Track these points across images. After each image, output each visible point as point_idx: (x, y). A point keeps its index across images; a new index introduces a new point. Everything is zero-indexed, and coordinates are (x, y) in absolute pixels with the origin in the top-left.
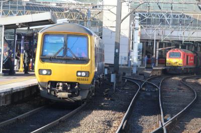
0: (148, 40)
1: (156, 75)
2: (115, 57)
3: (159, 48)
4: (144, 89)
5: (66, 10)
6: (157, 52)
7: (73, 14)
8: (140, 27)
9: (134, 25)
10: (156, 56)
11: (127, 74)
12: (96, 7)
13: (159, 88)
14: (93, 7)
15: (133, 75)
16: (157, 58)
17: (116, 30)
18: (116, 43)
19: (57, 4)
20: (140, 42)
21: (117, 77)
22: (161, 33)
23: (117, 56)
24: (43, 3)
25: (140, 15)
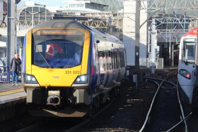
0: (164, 43)
1: (172, 74)
2: (136, 60)
3: (174, 49)
4: (163, 87)
5: (90, 18)
6: (173, 53)
7: (96, 22)
8: (156, 31)
9: (151, 30)
10: (171, 57)
11: (146, 75)
12: (116, 15)
13: (177, 86)
14: (114, 15)
15: (152, 75)
16: (173, 59)
17: (136, 35)
18: (136, 47)
19: (81, 14)
20: (158, 45)
21: (138, 78)
22: (175, 36)
23: (137, 59)
24: (69, 13)
25: (156, 21)
